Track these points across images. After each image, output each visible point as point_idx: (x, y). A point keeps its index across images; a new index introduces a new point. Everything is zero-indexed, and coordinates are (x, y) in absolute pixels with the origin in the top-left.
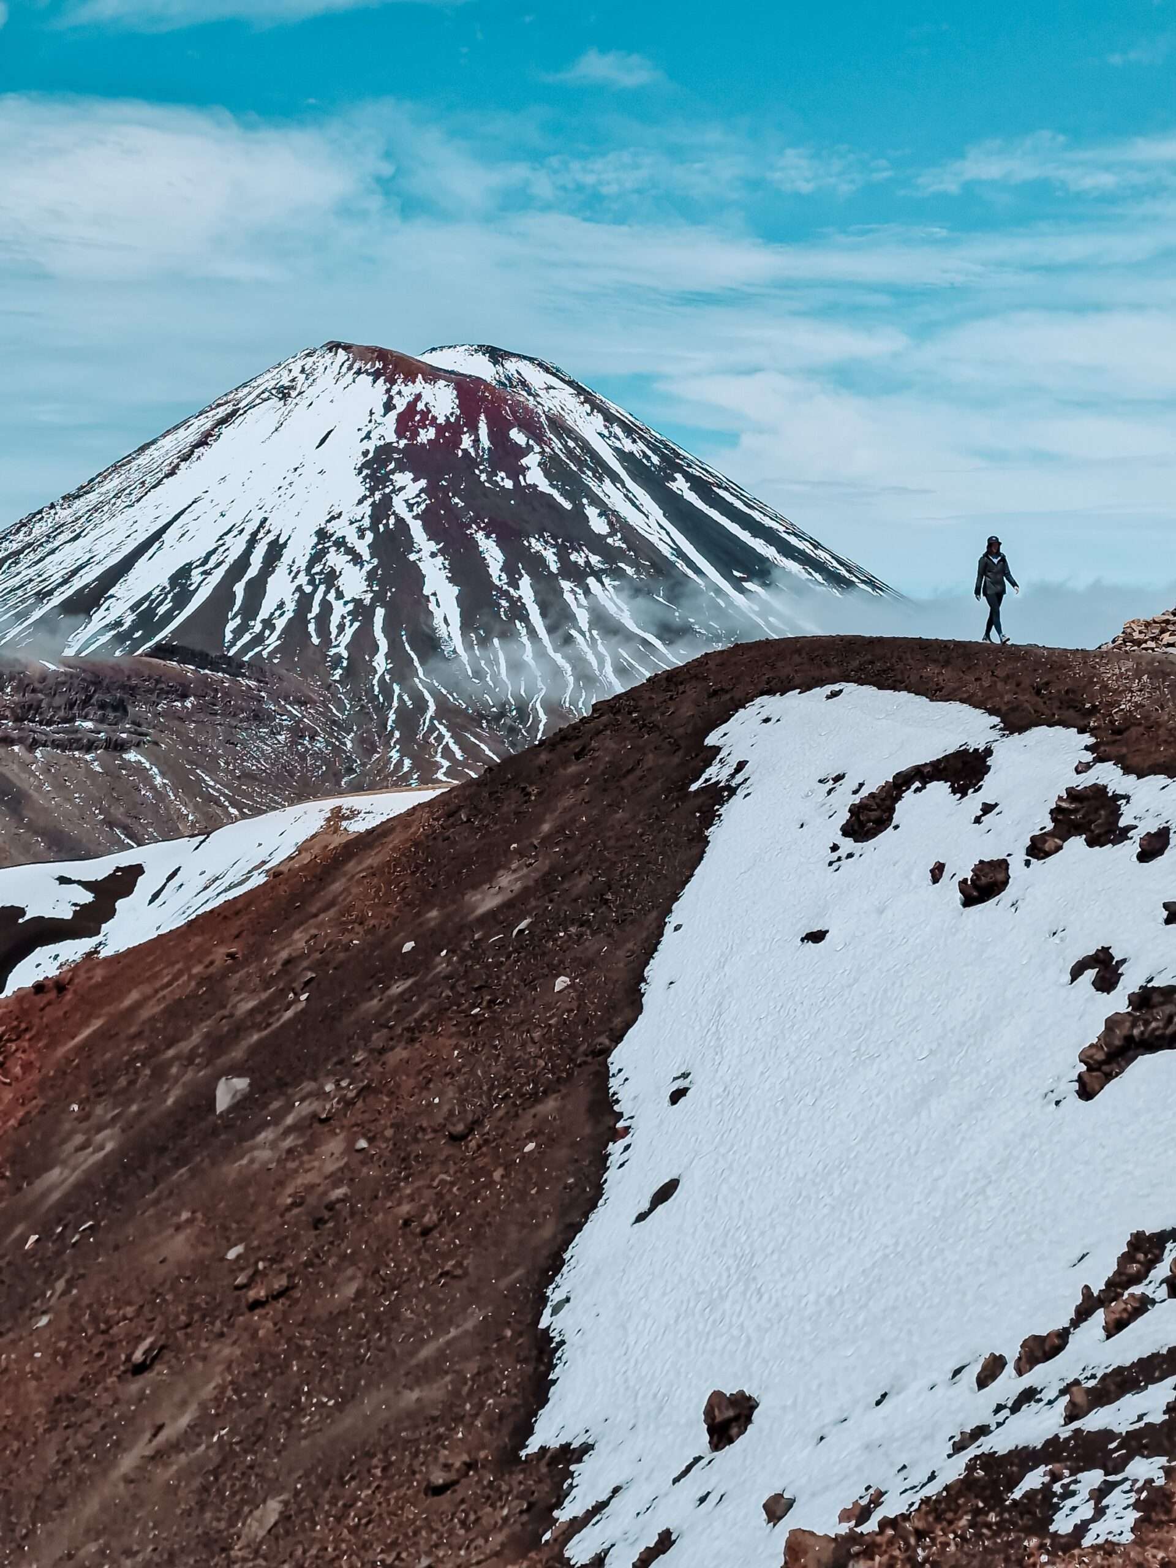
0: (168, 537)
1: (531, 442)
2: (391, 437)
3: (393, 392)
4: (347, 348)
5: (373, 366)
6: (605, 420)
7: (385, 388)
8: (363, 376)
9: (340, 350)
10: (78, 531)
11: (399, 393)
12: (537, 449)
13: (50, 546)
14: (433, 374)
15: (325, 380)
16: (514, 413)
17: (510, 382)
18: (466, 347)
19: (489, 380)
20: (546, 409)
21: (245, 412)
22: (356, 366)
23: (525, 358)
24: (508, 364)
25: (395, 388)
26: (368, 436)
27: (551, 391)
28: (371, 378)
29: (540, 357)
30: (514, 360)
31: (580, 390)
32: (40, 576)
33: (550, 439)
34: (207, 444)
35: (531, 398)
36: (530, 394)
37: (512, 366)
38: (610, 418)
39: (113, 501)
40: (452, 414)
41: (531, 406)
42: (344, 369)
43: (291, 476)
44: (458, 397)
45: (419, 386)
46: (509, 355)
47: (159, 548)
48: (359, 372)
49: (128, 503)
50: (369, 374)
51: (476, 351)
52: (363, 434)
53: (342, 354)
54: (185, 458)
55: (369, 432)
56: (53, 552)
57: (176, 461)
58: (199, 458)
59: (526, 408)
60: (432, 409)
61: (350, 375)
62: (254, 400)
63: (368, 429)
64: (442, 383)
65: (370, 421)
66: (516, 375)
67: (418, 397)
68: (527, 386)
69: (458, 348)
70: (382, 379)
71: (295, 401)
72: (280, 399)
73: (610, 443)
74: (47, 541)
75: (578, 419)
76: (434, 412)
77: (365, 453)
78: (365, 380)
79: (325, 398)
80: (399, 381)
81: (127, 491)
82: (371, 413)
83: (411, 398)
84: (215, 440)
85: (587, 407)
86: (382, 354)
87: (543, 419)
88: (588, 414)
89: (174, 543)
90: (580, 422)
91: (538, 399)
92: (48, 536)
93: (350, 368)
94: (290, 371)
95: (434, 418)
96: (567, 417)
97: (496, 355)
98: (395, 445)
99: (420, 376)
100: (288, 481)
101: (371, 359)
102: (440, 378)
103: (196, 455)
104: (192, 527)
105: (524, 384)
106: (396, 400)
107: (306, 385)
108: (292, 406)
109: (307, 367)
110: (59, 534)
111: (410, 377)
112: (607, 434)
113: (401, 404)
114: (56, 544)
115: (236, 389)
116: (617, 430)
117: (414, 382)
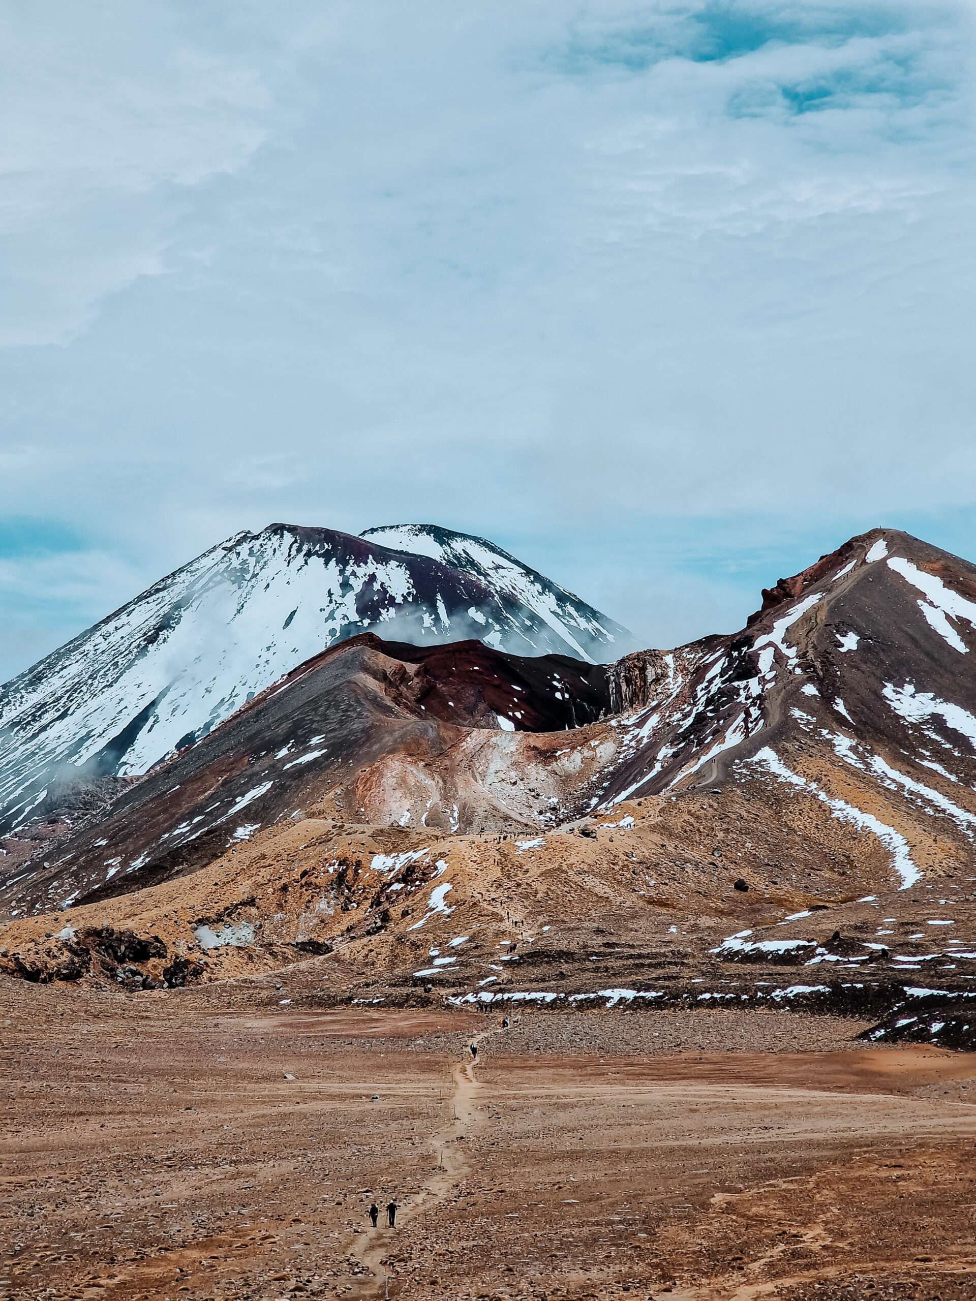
0: (162, 710)
1: (490, 621)
2: (354, 617)
3: (347, 573)
4: (293, 530)
5: (322, 547)
6: (557, 599)
7: (338, 568)
8: (314, 558)
9: (285, 532)
10: (62, 710)
11: (354, 573)
12: (497, 627)
13: (37, 725)
14: (383, 555)
15: (277, 563)
16: (469, 593)
17: (460, 562)
18: (409, 527)
19: (438, 559)
20: (499, 589)
21: (201, 595)
22: (305, 548)
23: (471, 537)
24: (454, 544)
25: (349, 570)
26: (331, 616)
27: (500, 570)
28: (322, 560)
29: (485, 537)
30: (459, 540)
31: (528, 571)
32: (41, 750)
33: (506, 617)
34: (171, 627)
35: (482, 578)
36: (480, 573)
37: (458, 546)
38: (562, 598)
39: (90, 681)
40: (409, 594)
41: (483, 586)
42: (294, 552)
43: (266, 655)
44: (411, 577)
45: (371, 567)
46: (452, 535)
47: (155, 722)
48: (309, 554)
49: (105, 683)
50: (319, 556)
51: (420, 531)
52: (326, 614)
53: (288, 537)
54: (152, 640)
55: (333, 612)
56: (44, 729)
57: (143, 643)
58: (165, 640)
59: (478, 587)
60: (388, 589)
61: (300, 558)
62: (207, 583)
63: (331, 608)
64: (393, 563)
65: (331, 602)
66: (464, 555)
67: (373, 578)
68: (477, 566)
69: (401, 529)
70: (333, 562)
71: (250, 584)
72: (233, 582)
73: (565, 621)
74: (34, 720)
75: (530, 598)
76: (392, 592)
77: (332, 632)
78: (316, 562)
79: (280, 580)
80: (351, 562)
81: (101, 673)
82: (330, 594)
83: (366, 579)
84: (177, 623)
85: (538, 587)
86: (329, 536)
87: (497, 598)
88: (540, 594)
89: (169, 716)
90: (533, 601)
91: (489, 578)
92: (33, 715)
93: (299, 550)
94: (238, 554)
95: (392, 599)
96: (519, 596)
97: (442, 535)
98: (359, 624)
99: (370, 557)
100: (264, 659)
101: (319, 541)
102: (391, 558)
103: (161, 637)
104: (182, 702)
105: (472, 563)
106: (352, 580)
107: (258, 568)
108: (249, 588)
109: (255, 550)
110: (43, 713)
111: (361, 559)
112: (561, 613)
113: (358, 585)
114: (44, 722)
115: (173, 574)
116: (571, 609)
117: (366, 563)
